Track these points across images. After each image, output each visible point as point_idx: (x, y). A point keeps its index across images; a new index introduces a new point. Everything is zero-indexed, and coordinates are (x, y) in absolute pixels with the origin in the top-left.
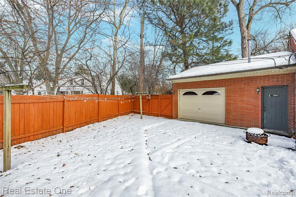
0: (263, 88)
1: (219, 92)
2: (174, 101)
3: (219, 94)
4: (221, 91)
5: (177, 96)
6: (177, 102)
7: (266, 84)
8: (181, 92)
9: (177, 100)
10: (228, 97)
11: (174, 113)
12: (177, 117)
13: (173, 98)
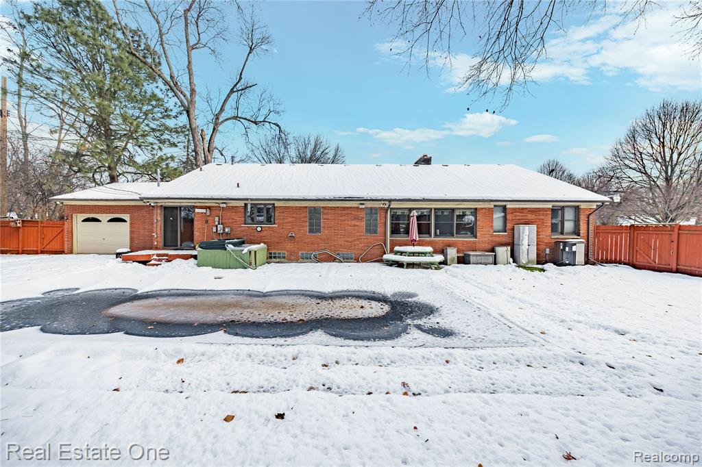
1: (125, 219)
2: (66, 230)
3: (125, 221)
4: (127, 218)
5: (72, 223)
8: (78, 218)
11: (66, 247)
12: (71, 252)
13: (66, 226)
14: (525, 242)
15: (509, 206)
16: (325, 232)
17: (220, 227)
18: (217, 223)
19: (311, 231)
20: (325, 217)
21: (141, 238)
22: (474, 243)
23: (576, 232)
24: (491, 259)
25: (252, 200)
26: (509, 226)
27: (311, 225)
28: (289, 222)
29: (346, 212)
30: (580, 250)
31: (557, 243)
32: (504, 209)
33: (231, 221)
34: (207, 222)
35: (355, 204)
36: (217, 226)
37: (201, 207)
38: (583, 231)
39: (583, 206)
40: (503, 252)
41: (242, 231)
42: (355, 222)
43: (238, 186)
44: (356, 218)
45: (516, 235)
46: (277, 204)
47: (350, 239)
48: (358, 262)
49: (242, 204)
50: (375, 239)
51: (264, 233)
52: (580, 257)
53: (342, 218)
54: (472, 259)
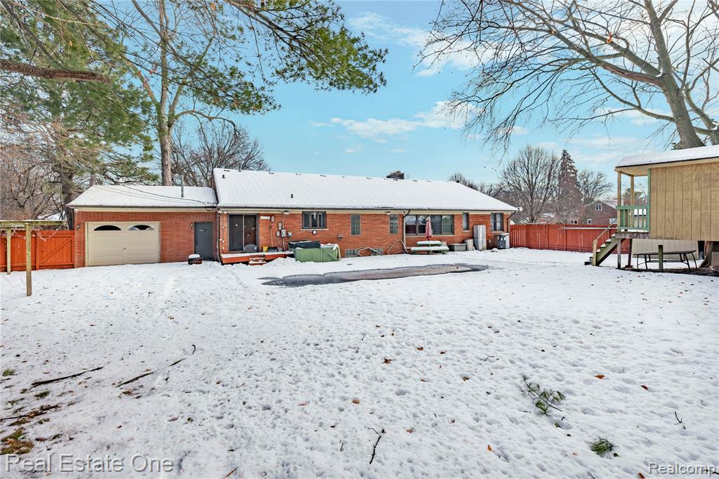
0: (196, 223)
1: (152, 226)
2: (76, 240)
3: (151, 229)
4: (155, 225)
5: (84, 232)
6: (84, 241)
7: (199, 220)
8: (91, 226)
9: (84, 238)
10: (163, 232)
11: (76, 260)
12: (83, 265)
13: (76, 236)
14: (481, 236)
15: (471, 213)
16: (363, 233)
17: (284, 232)
18: (280, 228)
19: (353, 233)
20: (363, 222)
21: (175, 246)
22: (453, 238)
23: (502, 229)
24: (464, 248)
25: (317, 209)
26: (471, 226)
27: (353, 228)
28: (337, 227)
29: (377, 218)
30: (507, 239)
31: (496, 236)
32: (467, 214)
33: (291, 226)
34: (270, 227)
35: (383, 212)
36: (280, 231)
37: (265, 215)
38: (505, 229)
39: (505, 213)
40: (470, 242)
41: (300, 234)
42: (383, 226)
43: (292, 197)
44: (384, 223)
45: (475, 232)
46: (328, 212)
47: (380, 238)
48: (387, 254)
49: (300, 212)
50: (396, 238)
51: (318, 236)
52: (508, 244)
53: (375, 222)
54: (456, 248)
